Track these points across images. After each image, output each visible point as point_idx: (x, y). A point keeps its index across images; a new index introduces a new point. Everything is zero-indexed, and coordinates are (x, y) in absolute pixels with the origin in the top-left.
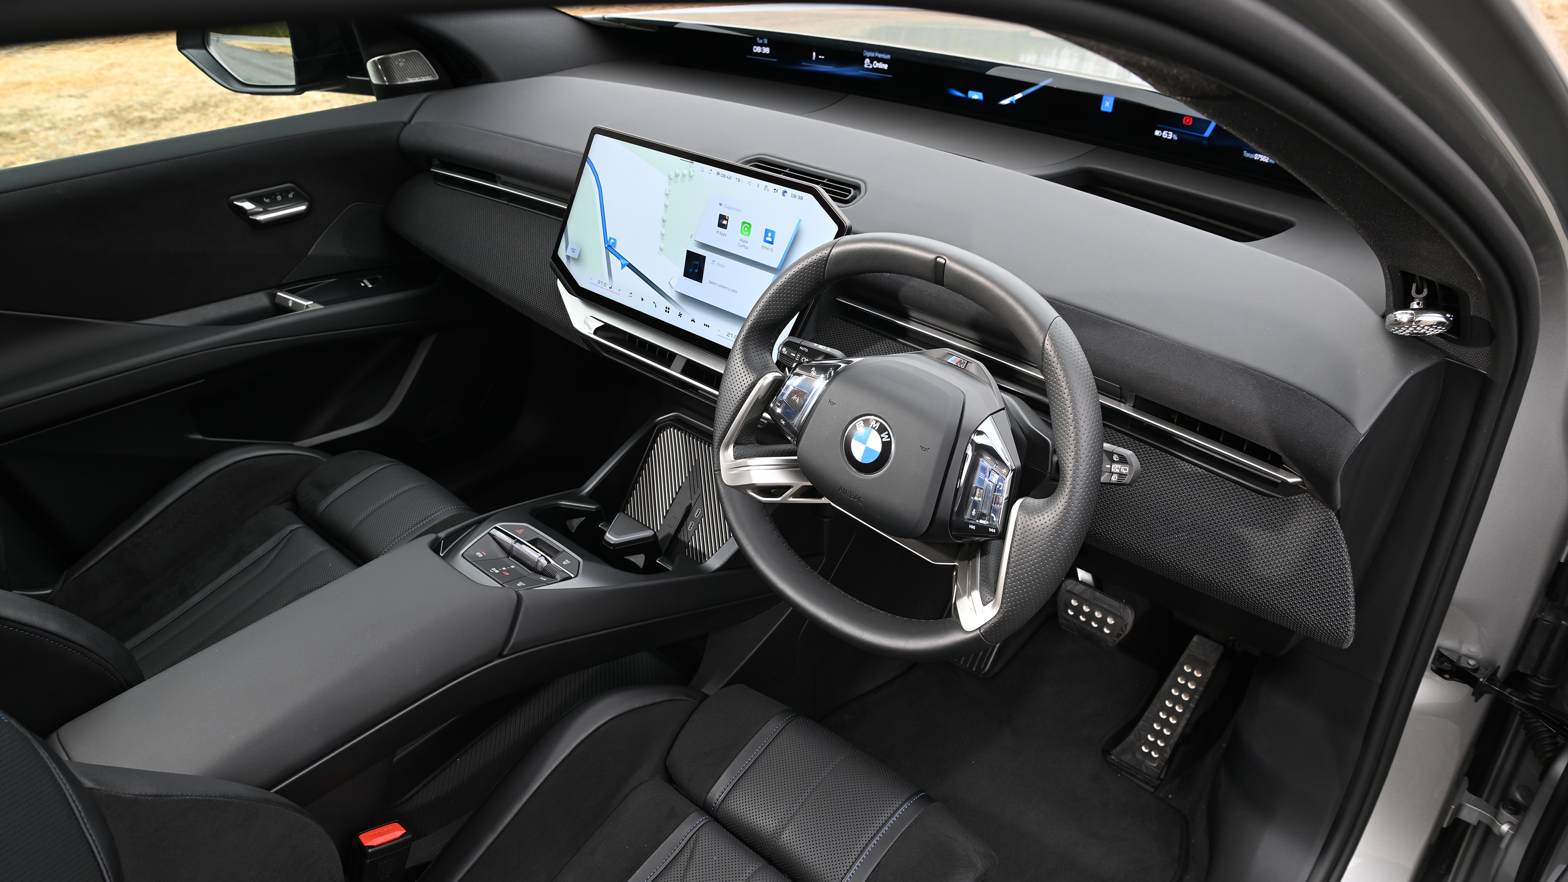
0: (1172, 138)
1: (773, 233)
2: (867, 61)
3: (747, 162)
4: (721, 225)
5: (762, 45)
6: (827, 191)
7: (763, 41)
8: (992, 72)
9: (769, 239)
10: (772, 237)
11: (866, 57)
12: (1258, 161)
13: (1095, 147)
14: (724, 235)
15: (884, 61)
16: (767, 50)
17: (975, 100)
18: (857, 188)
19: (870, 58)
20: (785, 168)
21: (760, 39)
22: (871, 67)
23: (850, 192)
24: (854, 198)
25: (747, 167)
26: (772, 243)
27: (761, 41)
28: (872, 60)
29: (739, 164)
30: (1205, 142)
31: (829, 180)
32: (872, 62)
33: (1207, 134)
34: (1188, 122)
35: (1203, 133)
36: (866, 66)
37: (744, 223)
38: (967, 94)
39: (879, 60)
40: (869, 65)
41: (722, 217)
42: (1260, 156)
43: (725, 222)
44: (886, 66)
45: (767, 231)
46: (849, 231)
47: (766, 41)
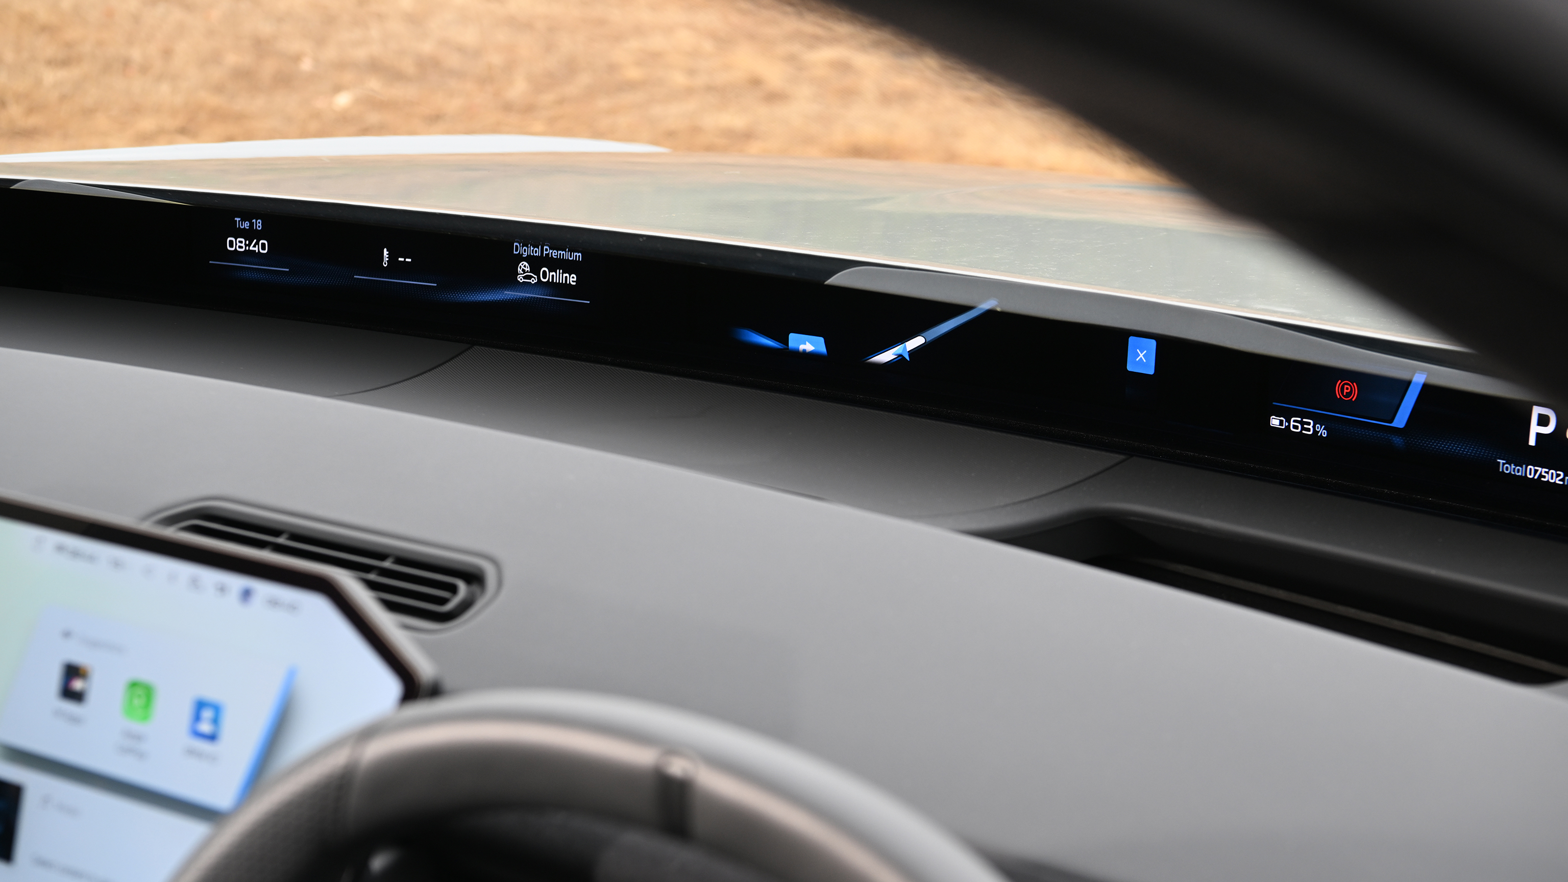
0: (1315, 432)
1: (217, 709)
2: (524, 266)
3: (171, 521)
4: (70, 694)
5: (250, 235)
6: (372, 586)
7: (252, 224)
8: (836, 280)
9: (205, 727)
10: (216, 721)
11: (520, 258)
12: (1538, 482)
13: (1122, 457)
14: (75, 720)
15: (567, 266)
16: (260, 247)
17: (805, 353)
18: (474, 578)
19: (529, 259)
20: (277, 533)
21: (243, 220)
22: (534, 281)
23: (453, 589)
24: (466, 606)
25: (172, 533)
26: (212, 737)
27: (246, 225)
28: (536, 264)
29: (148, 527)
30: (1397, 440)
31: (401, 560)
32: (535, 270)
33: (1401, 420)
34: (1348, 394)
35: (1391, 421)
36: (520, 279)
37: (134, 685)
38: (786, 342)
39: (554, 264)
40: (529, 277)
41: (72, 671)
42: (1542, 470)
43: (78, 685)
44: (572, 279)
45: (200, 705)
46: (435, 691)
47: (259, 224)
